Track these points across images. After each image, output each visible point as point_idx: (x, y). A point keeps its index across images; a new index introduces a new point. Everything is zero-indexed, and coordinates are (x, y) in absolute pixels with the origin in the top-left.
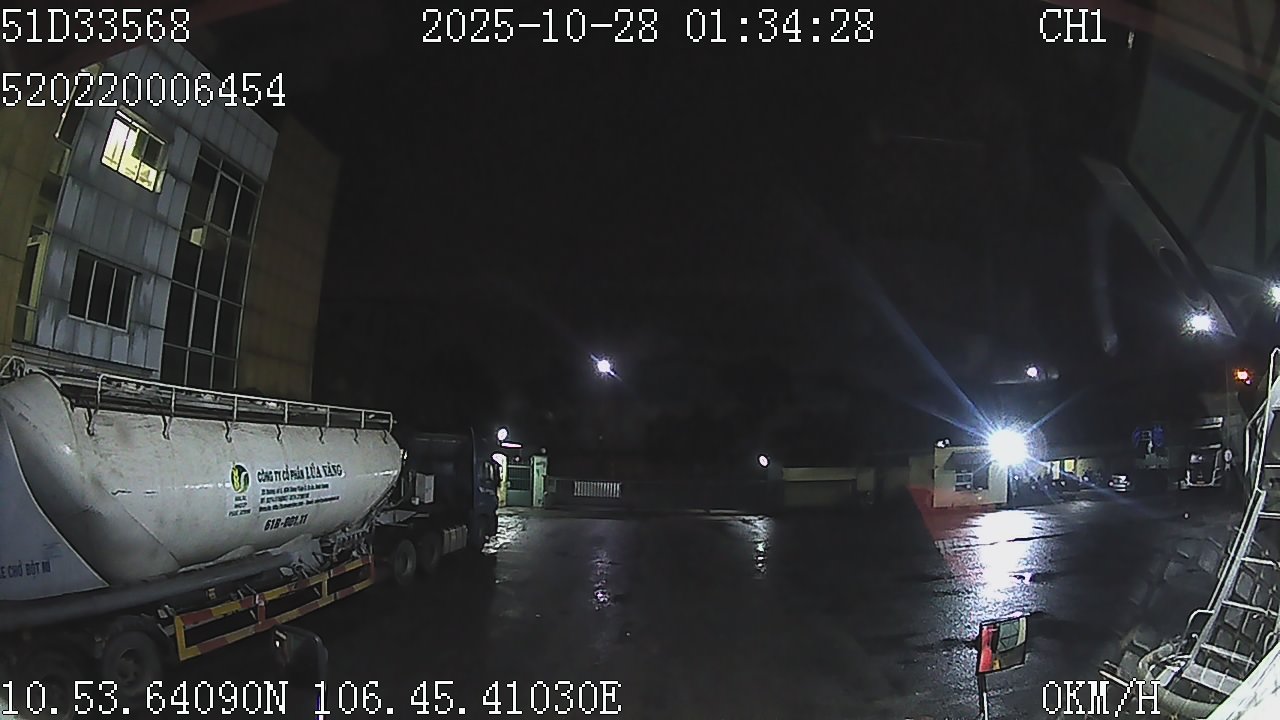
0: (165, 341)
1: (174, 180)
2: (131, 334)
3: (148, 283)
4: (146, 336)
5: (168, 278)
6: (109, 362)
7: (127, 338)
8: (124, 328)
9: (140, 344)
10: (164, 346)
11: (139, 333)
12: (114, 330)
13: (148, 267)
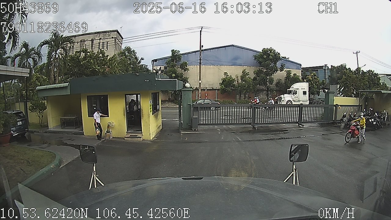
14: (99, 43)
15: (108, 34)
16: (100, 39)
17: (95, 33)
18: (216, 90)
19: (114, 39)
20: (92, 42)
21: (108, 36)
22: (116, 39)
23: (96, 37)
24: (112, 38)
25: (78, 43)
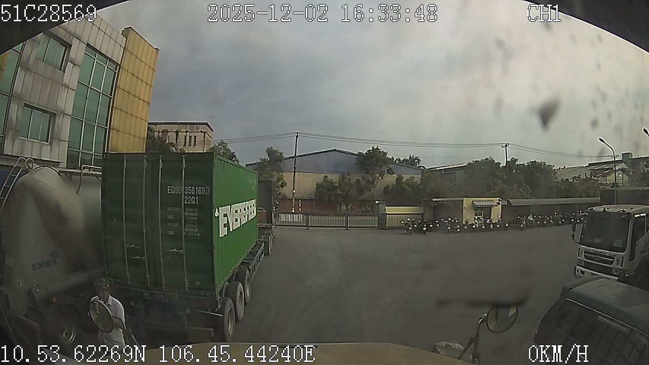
0: (68, 147)
1: (72, 65)
2: (51, 144)
3: (59, 118)
4: (59, 145)
5: (70, 116)
6: (40, 160)
7: (49, 147)
8: (48, 142)
9: (56, 149)
10: (68, 150)
11: (55, 143)
12: (42, 144)
13: (59, 110)
14: (186, 137)
15: (196, 127)
16: (187, 132)
17: (181, 123)
18: (313, 200)
19: (203, 134)
20: (177, 135)
21: (196, 128)
22: (206, 134)
23: (182, 128)
24: (201, 132)
25: (159, 133)
